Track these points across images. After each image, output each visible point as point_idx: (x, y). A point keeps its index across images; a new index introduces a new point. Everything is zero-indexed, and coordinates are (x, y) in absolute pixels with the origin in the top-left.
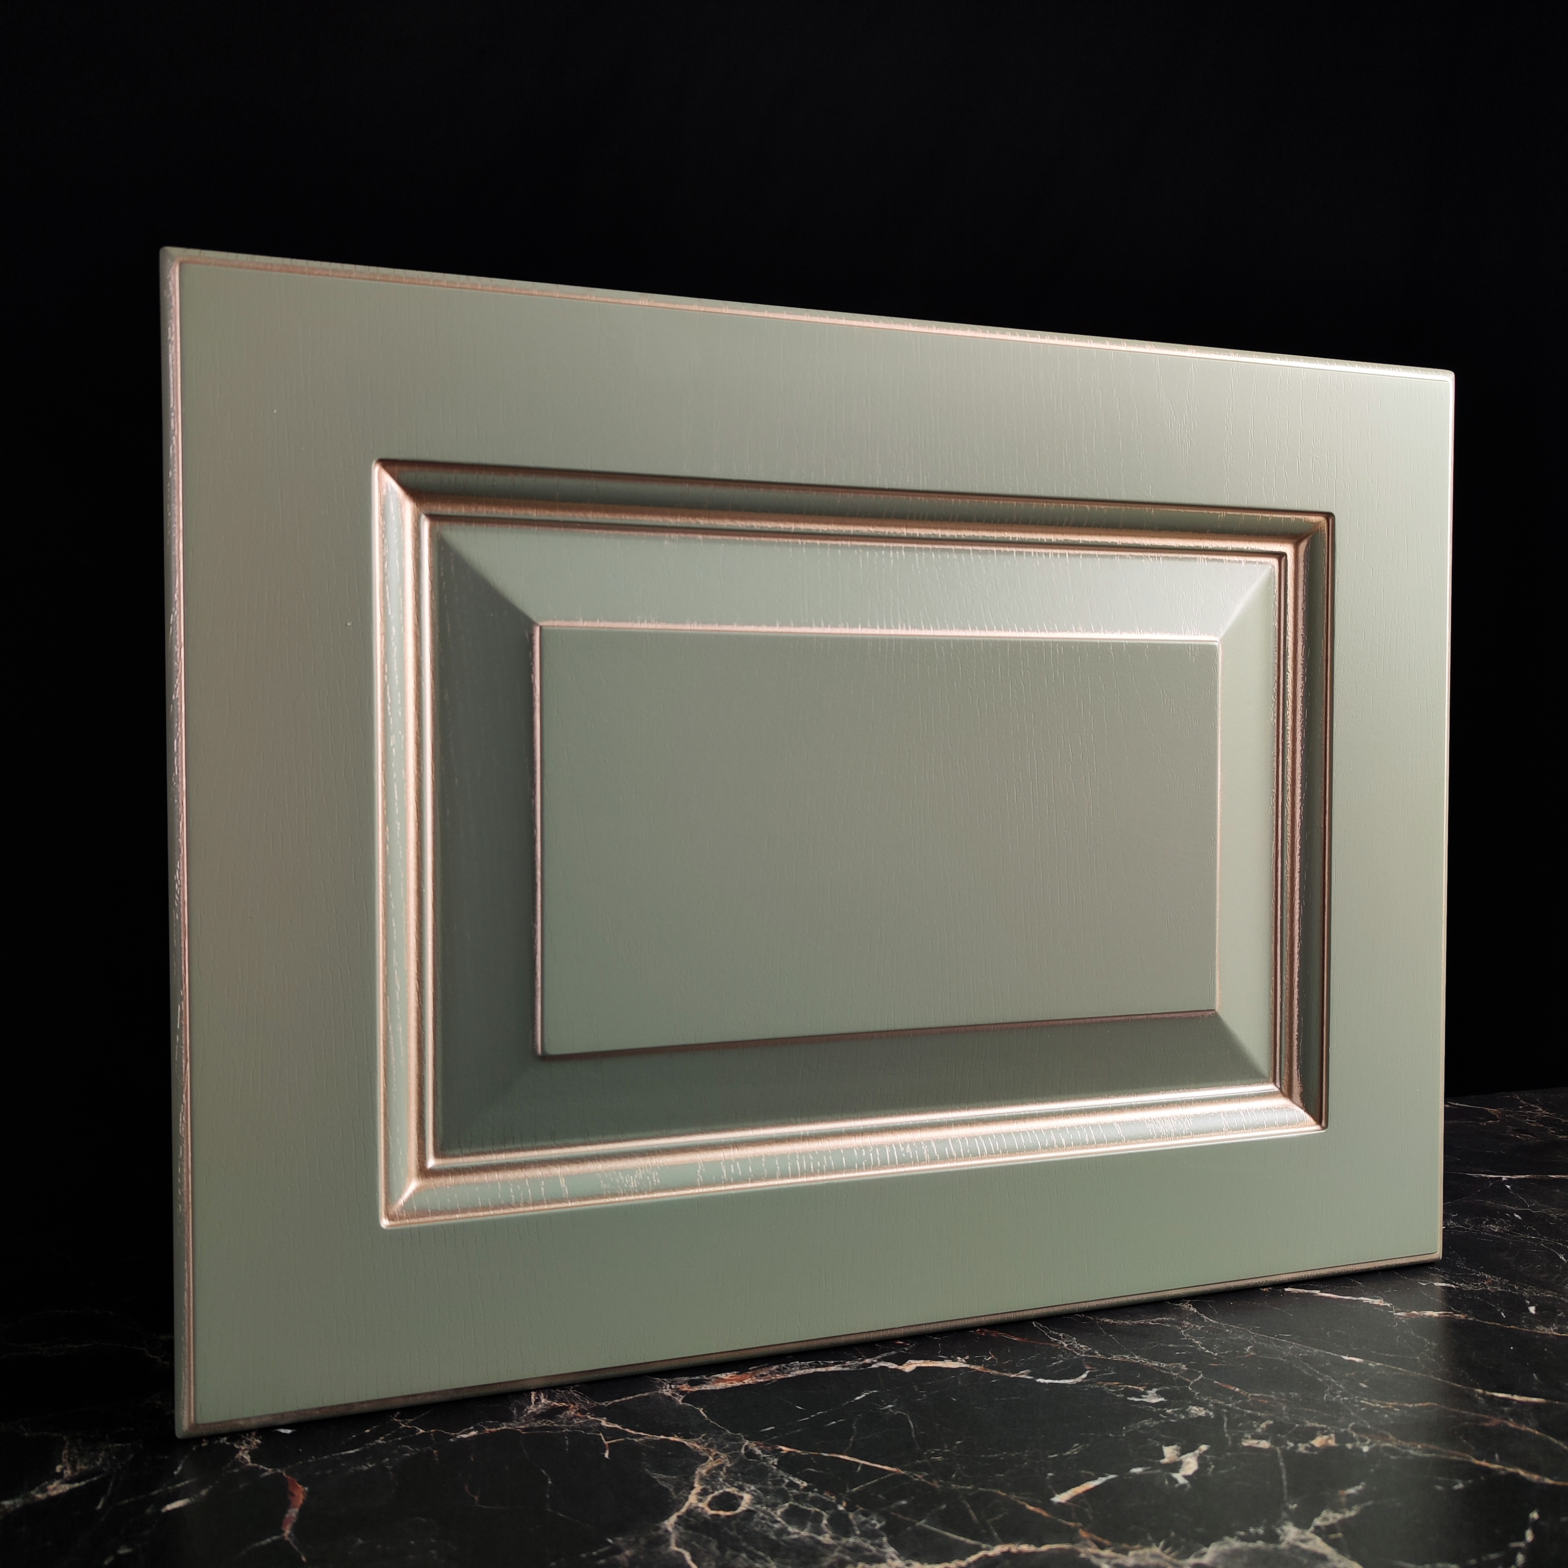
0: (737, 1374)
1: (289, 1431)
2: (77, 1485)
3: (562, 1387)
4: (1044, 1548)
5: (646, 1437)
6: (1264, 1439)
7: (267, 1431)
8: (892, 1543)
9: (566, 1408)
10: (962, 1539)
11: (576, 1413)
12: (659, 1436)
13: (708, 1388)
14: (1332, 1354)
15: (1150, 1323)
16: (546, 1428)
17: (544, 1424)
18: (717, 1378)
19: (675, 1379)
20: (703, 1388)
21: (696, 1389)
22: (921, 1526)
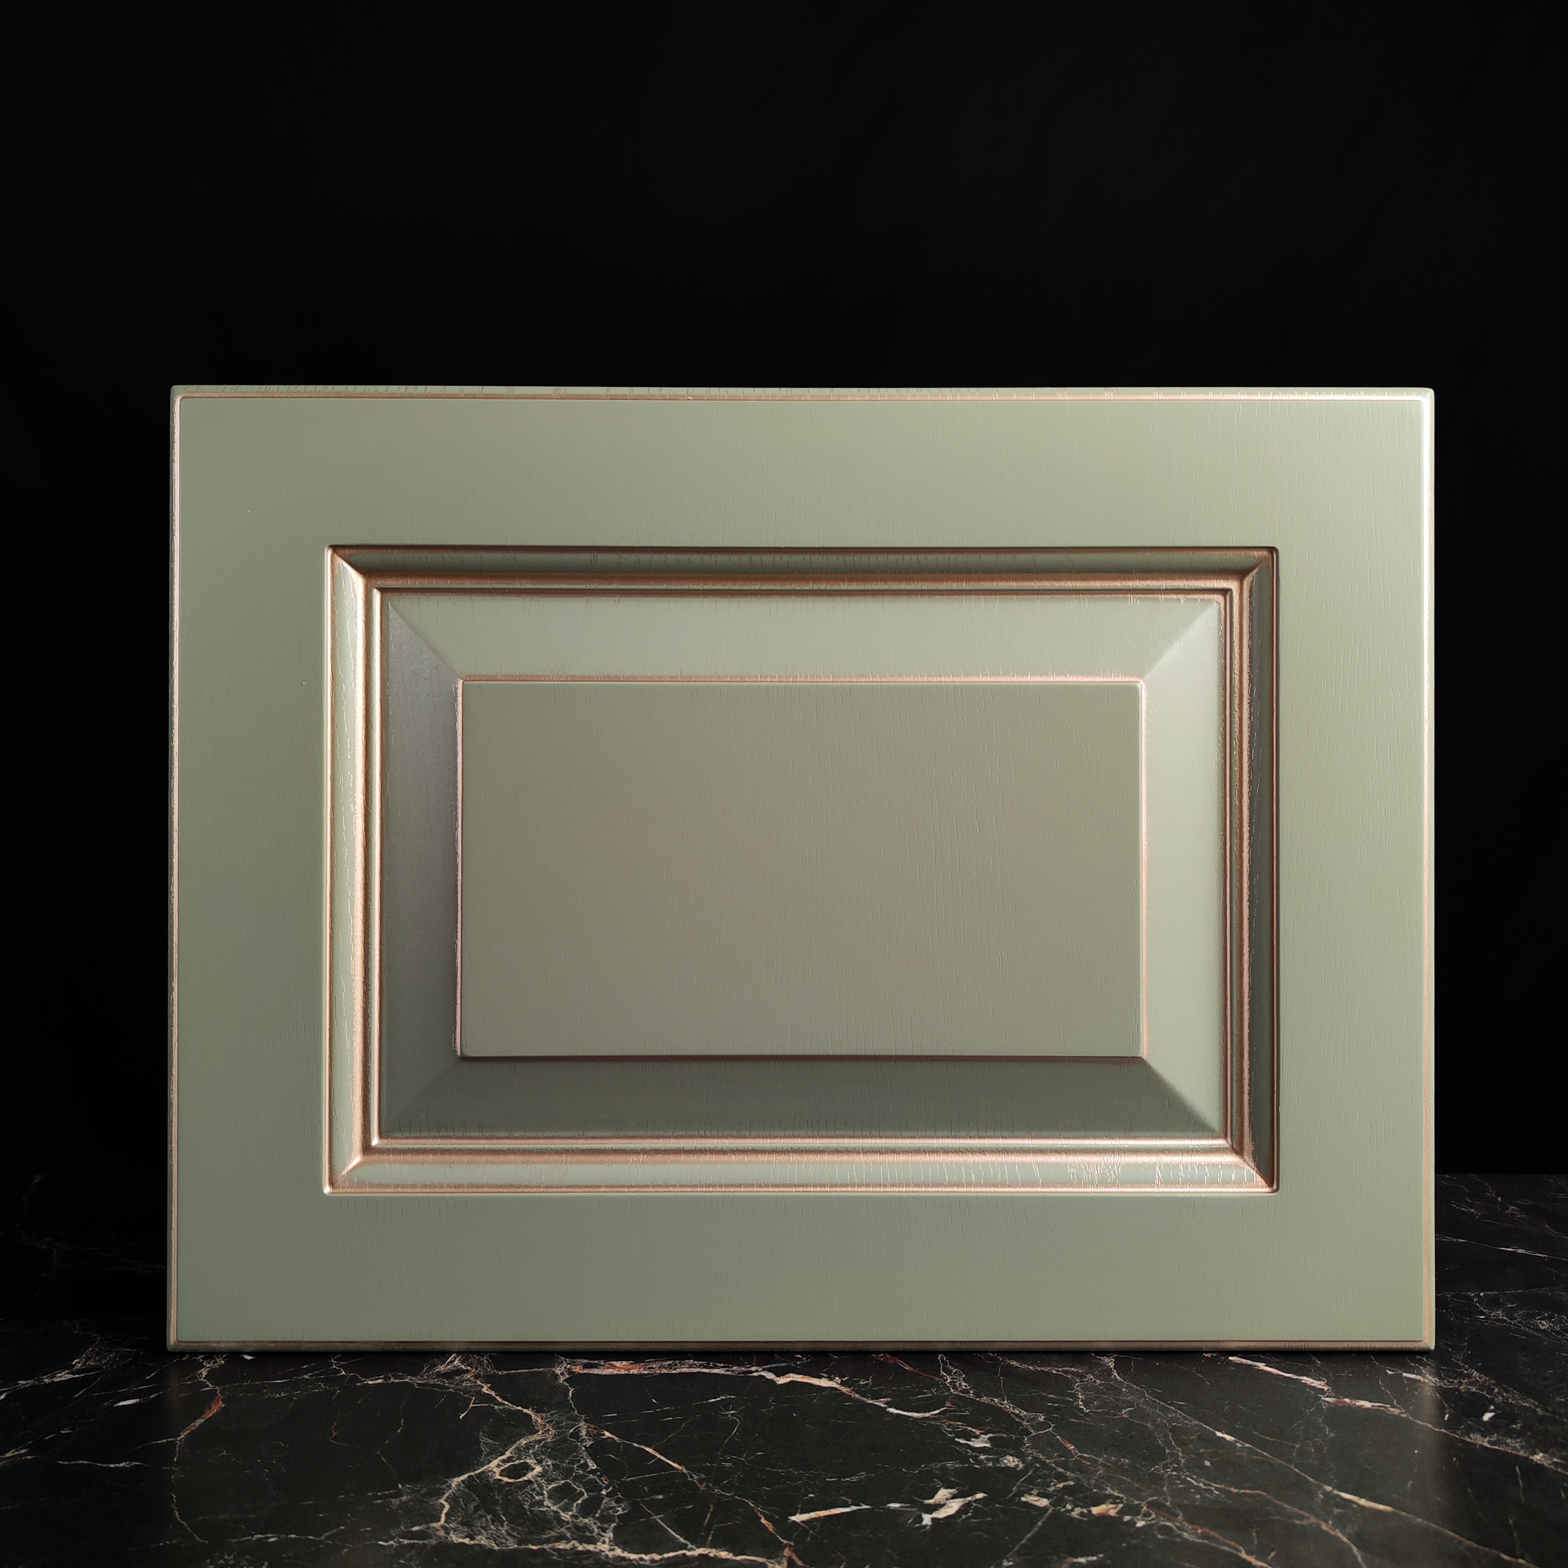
0: (632, 1363)
1: (250, 1358)
2: (77, 1376)
3: (480, 1353)
4: (739, 1558)
5: (507, 1406)
6: (1046, 1498)
7: (234, 1355)
8: (615, 1531)
9: (468, 1371)
10: (678, 1536)
11: (471, 1377)
12: (517, 1406)
13: (595, 1373)
14: (1208, 1428)
15: (1054, 1372)
16: (438, 1386)
17: (439, 1382)
18: (611, 1365)
19: (576, 1360)
20: (592, 1372)
21: (585, 1371)
22: (655, 1519)
